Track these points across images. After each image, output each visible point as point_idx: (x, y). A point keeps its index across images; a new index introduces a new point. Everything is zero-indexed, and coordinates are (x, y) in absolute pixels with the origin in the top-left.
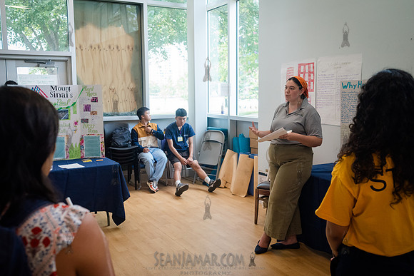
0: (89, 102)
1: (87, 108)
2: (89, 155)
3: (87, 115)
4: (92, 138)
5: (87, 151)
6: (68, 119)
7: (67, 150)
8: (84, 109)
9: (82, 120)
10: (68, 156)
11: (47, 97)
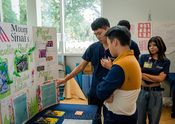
0: (44, 47)
1: (43, 54)
2: (46, 105)
3: (43, 62)
4: (49, 86)
5: (44, 101)
6: (27, 69)
7: (28, 108)
8: (40, 56)
9: (38, 68)
10: (30, 116)
11: (9, 41)
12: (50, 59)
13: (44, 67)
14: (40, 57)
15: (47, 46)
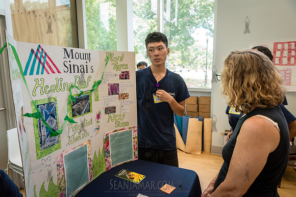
0: (116, 80)
1: (114, 89)
2: (117, 162)
3: (114, 101)
4: (122, 134)
5: (113, 156)
6: (89, 111)
7: (90, 165)
8: (109, 92)
9: (106, 109)
10: (91, 176)
11: (59, 72)
12: (124, 96)
13: (115, 108)
14: (109, 94)
15: (121, 78)
